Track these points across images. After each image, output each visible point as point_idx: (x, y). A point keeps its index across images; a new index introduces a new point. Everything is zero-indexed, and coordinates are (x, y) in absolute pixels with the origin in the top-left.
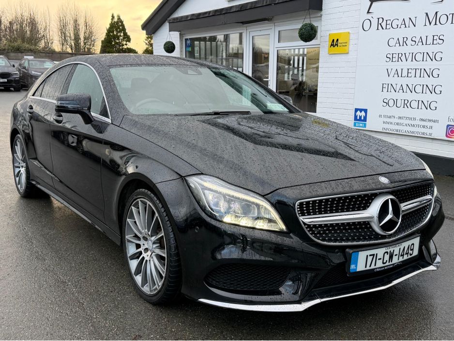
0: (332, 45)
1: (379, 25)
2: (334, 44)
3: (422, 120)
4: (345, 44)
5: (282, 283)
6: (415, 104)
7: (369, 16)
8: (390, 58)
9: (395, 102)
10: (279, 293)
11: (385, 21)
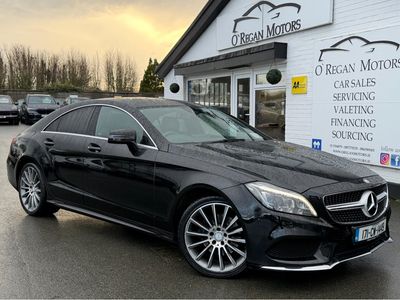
0: (294, 86)
1: (328, 71)
2: (296, 85)
3: (362, 149)
4: (304, 86)
5: (315, 252)
6: (356, 136)
7: (320, 63)
8: (337, 98)
9: (342, 134)
10: (315, 258)
11: (332, 68)
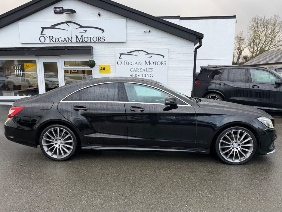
0: (101, 69)
1: (125, 64)
4: (109, 70)
7: (120, 60)
8: (132, 76)
11: (128, 62)
